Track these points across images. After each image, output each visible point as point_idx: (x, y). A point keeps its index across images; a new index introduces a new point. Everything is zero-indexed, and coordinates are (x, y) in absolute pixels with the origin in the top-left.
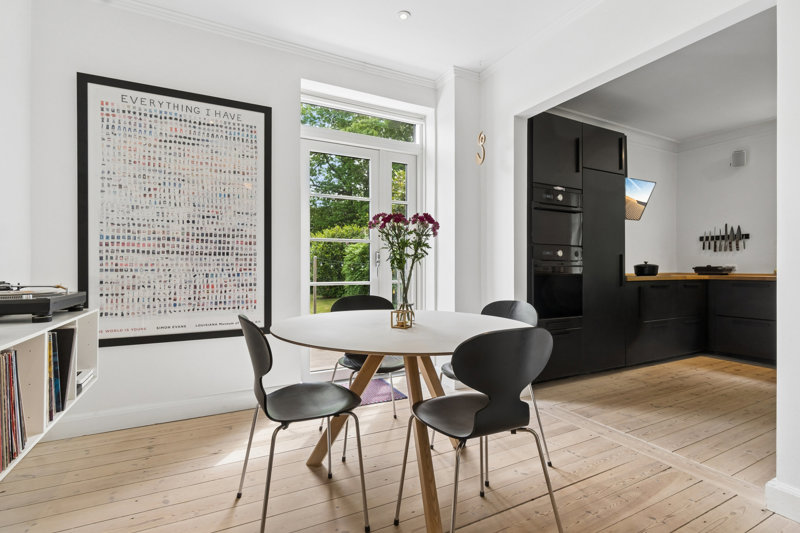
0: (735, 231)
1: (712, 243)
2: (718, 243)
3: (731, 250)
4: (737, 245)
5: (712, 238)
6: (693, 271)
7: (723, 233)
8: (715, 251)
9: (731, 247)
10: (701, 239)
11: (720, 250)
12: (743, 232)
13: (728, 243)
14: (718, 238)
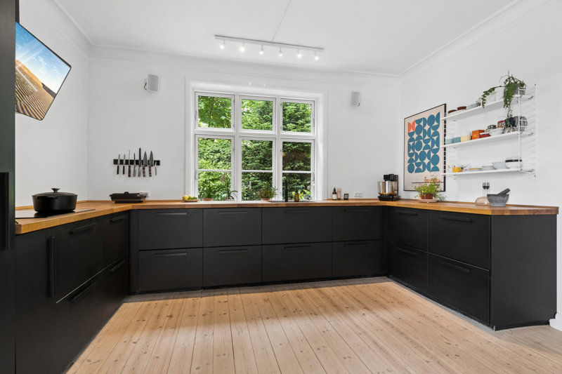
0: (148, 158)
1: (127, 167)
2: (132, 167)
3: (144, 176)
4: (150, 170)
5: (127, 161)
6: (110, 199)
7: (137, 158)
8: (129, 176)
9: (144, 172)
10: (115, 162)
11: (134, 175)
12: (155, 158)
13: (141, 168)
14: (132, 162)
